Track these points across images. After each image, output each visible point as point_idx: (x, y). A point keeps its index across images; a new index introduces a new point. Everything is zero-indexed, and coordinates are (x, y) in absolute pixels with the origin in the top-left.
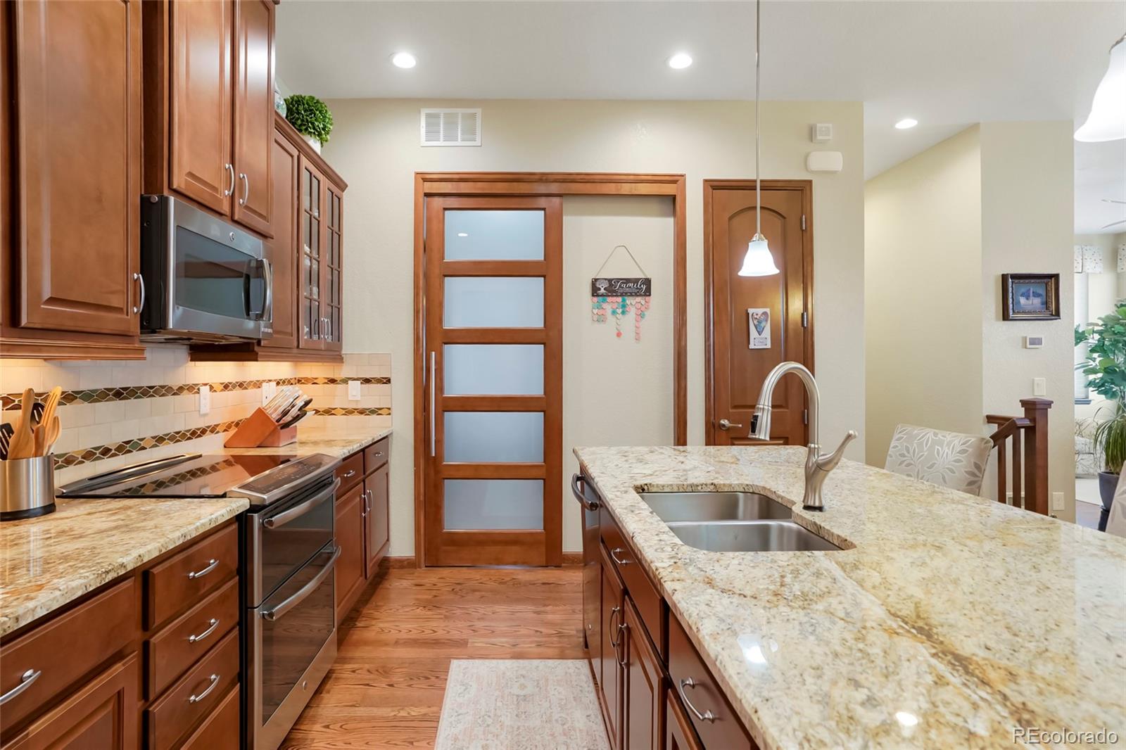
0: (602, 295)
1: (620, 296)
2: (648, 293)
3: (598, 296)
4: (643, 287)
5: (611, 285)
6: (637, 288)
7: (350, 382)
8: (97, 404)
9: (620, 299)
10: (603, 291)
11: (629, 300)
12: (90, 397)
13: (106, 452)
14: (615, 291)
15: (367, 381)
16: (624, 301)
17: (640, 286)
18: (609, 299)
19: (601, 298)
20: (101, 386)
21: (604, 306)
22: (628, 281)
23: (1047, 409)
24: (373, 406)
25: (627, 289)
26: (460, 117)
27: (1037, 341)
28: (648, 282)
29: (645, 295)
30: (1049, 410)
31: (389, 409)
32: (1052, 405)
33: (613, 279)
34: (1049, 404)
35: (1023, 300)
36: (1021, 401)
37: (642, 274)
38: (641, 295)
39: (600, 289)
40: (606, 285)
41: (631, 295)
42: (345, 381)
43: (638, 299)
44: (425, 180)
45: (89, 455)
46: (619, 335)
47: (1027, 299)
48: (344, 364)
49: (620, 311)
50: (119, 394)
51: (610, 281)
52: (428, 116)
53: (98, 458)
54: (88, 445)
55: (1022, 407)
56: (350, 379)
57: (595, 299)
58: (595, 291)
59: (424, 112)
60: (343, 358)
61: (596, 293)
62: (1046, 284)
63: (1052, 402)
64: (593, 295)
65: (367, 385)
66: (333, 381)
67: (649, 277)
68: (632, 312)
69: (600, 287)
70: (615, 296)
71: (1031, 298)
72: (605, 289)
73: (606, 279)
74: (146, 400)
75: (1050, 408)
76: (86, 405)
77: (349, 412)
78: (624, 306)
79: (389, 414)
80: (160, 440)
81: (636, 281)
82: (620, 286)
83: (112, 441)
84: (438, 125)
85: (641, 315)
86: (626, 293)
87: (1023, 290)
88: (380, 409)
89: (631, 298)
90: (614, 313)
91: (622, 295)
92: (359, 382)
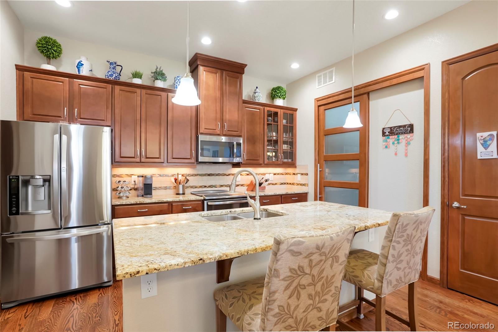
0: (387, 136)
1: (396, 135)
2: (412, 131)
3: (385, 136)
4: (410, 129)
5: (391, 130)
6: (406, 130)
7: (298, 174)
8: (203, 177)
9: (396, 136)
10: (387, 133)
11: (401, 137)
12: (201, 175)
13: (205, 187)
14: (394, 133)
15: (302, 174)
16: (398, 137)
17: (407, 128)
18: (391, 137)
19: (387, 137)
20: (204, 173)
21: (388, 140)
22: (400, 127)
24: (304, 183)
25: (400, 131)
26: (328, 73)
28: (411, 126)
29: (410, 133)
31: (308, 184)
33: (393, 127)
37: (409, 122)
38: (407, 133)
39: (386, 133)
40: (389, 130)
41: (402, 134)
42: (297, 174)
43: (406, 135)
44: (318, 101)
45: (201, 187)
46: (396, 154)
48: (297, 169)
49: (396, 142)
50: (209, 175)
51: (391, 128)
52: (318, 77)
53: (203, 188)
54: (201, 185)
56: (298, 173)
57: (385, 138)
58: (384, 134)
59: (317, 75)
60: (296, 167)
61: (384, 135)
64: (383, 136)
65: (302, 176)
66: (294, 174)
67: (412, 123)
68: (403, 142)
69: (386, 131)
70: (394, 135)
72: (388, 132)
73: (389, 128)
74: (217, 177)
76: (200, 177)
77: (298, 184)
78: (398, 140)
79: (308, 186)
81: (404, 126)
82: (396, 130)
83: (208, 185)
84: (321, 79)
85: (408, 144)
86: (399, 133)
88: (305, 184)
89: (402, 135)
90: (393, 143)
91: (397, 134)
92: (300, 175)
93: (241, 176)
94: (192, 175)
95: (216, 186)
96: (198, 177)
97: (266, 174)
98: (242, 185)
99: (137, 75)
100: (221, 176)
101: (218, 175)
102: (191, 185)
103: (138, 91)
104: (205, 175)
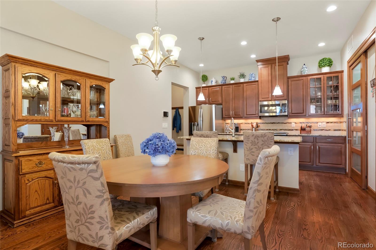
20: (269, 122)
50: (272, 123)
54: (268, 129)
80: (281, 130)
83: (271, 129)
93: (295, 124)
94: (262, 123)
95: (277, 130)
96: (266, 124)
97: (318, 123)
98: (296, 130)
99: (233, 79)
100: (280, 124)
101: (278, 123)
102: (262, 128)
103: (231, 86)
104: (270, 123)
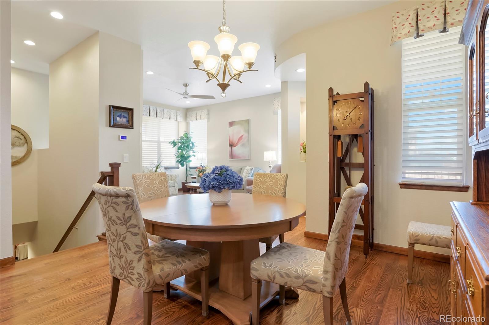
23: (119, 167)
27: (124, 138)
30: (120, 167)
32: (121, 165)
34: (119, 165)
35: (118, 119)
36: (109, 164)
47: (120, 118)
55: (110, 166)
62: (129, 113)
63: (121, 164)
71: (122, 118)
75: (120, 166)
87: (119, 114)
